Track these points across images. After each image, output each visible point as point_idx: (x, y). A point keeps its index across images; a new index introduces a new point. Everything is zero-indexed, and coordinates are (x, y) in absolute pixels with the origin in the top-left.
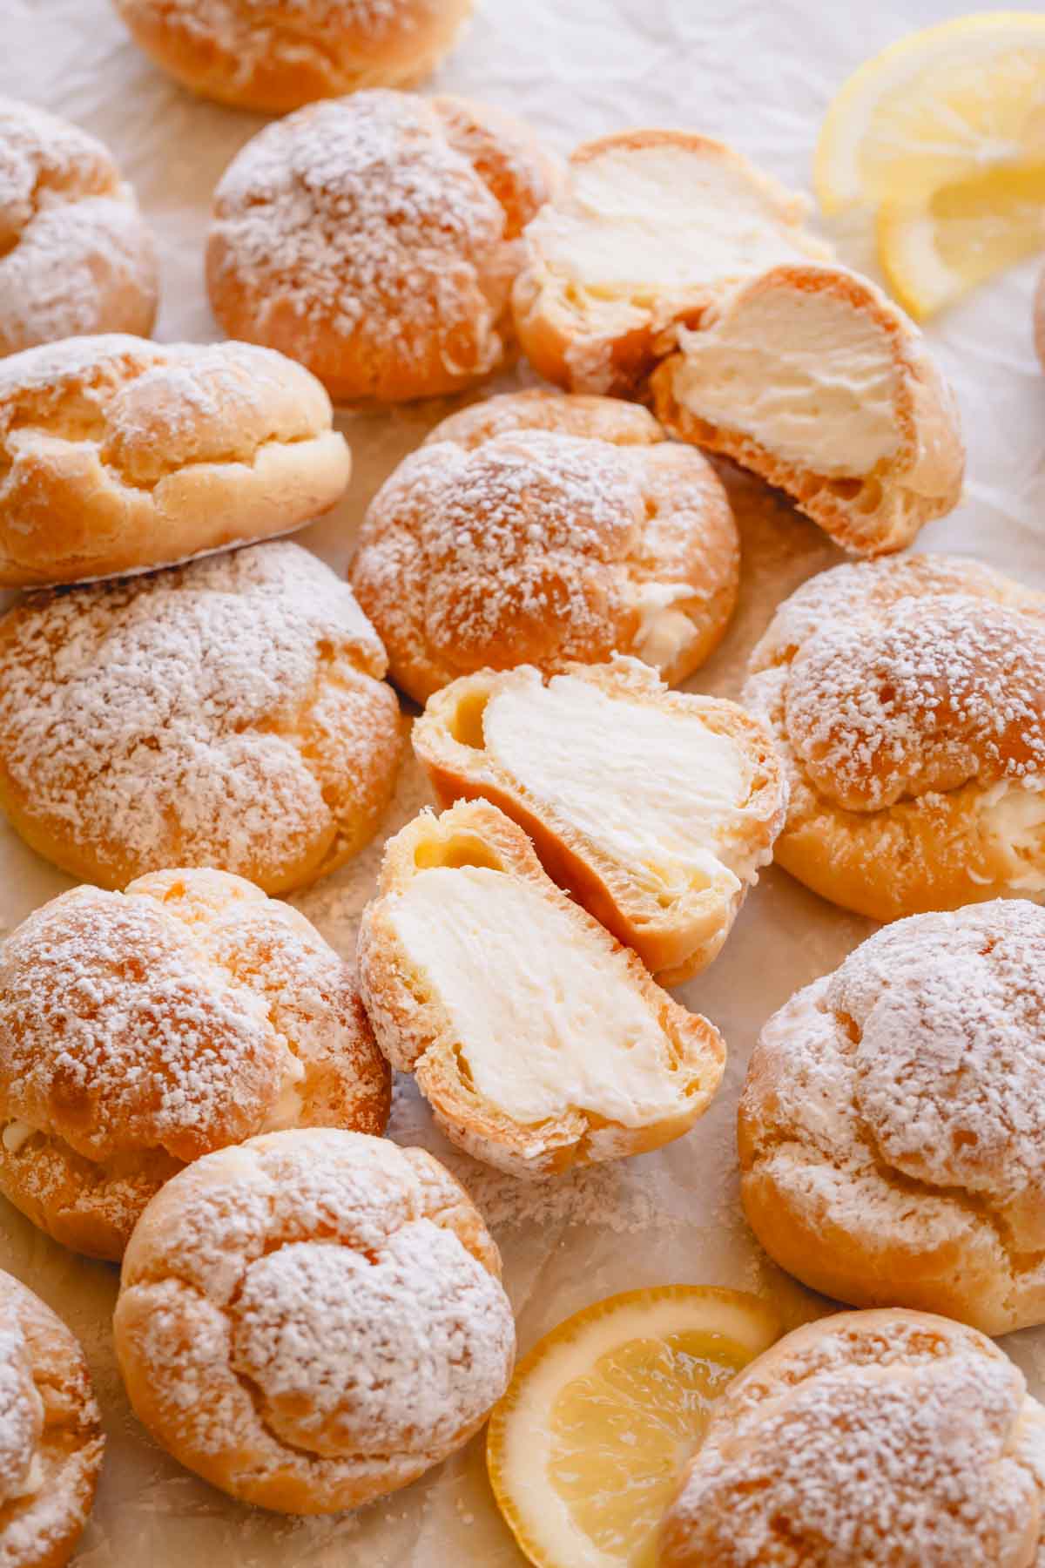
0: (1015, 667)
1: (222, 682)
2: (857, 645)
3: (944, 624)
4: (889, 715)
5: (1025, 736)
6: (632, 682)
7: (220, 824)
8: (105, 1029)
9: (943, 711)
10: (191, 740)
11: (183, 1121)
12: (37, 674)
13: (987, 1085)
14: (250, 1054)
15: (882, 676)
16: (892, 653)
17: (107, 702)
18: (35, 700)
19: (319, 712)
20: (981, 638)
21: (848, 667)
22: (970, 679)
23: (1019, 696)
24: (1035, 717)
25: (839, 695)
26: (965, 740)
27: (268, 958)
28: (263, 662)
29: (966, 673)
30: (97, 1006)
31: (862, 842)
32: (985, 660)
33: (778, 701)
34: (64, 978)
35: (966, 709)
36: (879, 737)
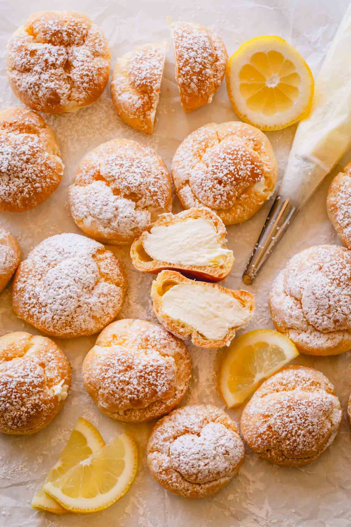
0: (242, 157)
1: (83, 284)
2: (205, 175)
3: (220, 158)
4: (224, 187)
5: (255, 171)
6: (168, 219)
7: (105, 311)
8: (134, 385)
9: (236, 179)
10: (87, 300)
11: (164, 392)
12: (38, 308)
13: (336, 307)
14: (166, 368)
15: (216, 179)
16: (215, 173)
17: (62, 305)
18: (43, 314)
19: (102, 270)
20: (230, 156)
21: (206, 181)
22: (236, 168)
23: (248, 164)
24: (254, 166)
25: (209, 189)
26: (243, 181)
27: (148, 340)
28: (87, 272)
29: (234, 167)
30: (128, 381)
31: (234, 214)
32: (235, 161)
33: (193, 195)
34: (115, 379)
35: (240, 176)
36: (225, 193)
